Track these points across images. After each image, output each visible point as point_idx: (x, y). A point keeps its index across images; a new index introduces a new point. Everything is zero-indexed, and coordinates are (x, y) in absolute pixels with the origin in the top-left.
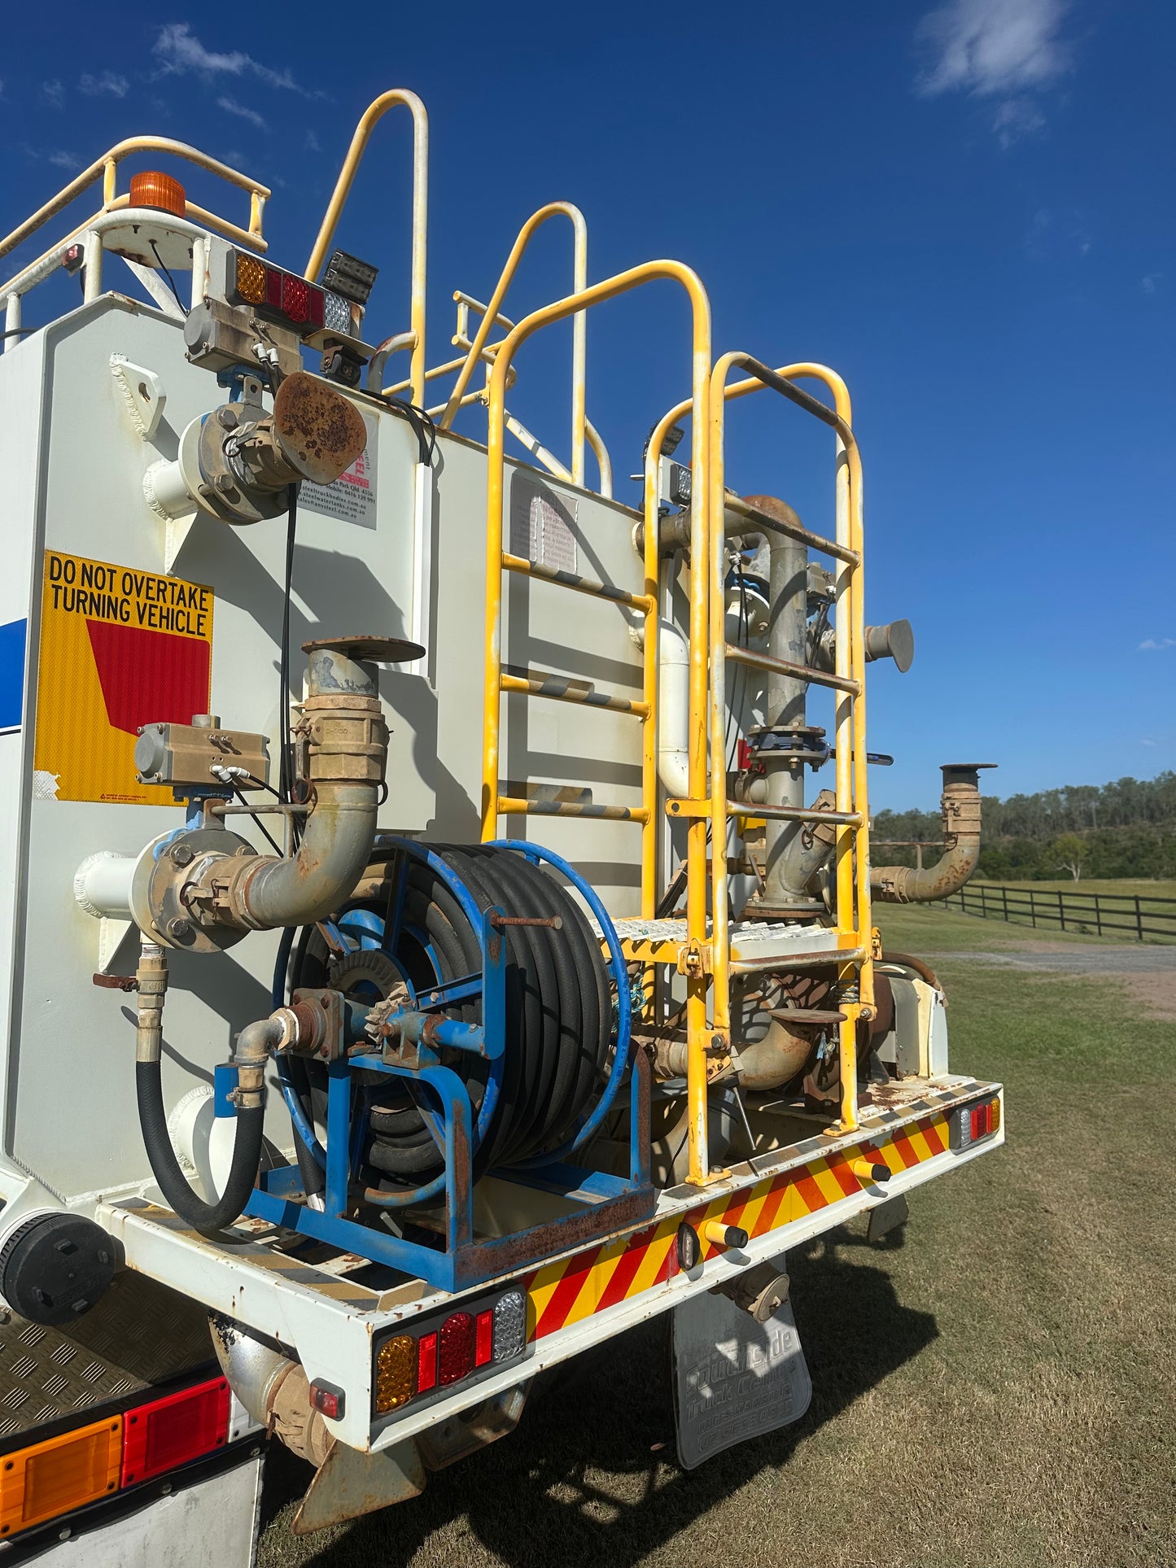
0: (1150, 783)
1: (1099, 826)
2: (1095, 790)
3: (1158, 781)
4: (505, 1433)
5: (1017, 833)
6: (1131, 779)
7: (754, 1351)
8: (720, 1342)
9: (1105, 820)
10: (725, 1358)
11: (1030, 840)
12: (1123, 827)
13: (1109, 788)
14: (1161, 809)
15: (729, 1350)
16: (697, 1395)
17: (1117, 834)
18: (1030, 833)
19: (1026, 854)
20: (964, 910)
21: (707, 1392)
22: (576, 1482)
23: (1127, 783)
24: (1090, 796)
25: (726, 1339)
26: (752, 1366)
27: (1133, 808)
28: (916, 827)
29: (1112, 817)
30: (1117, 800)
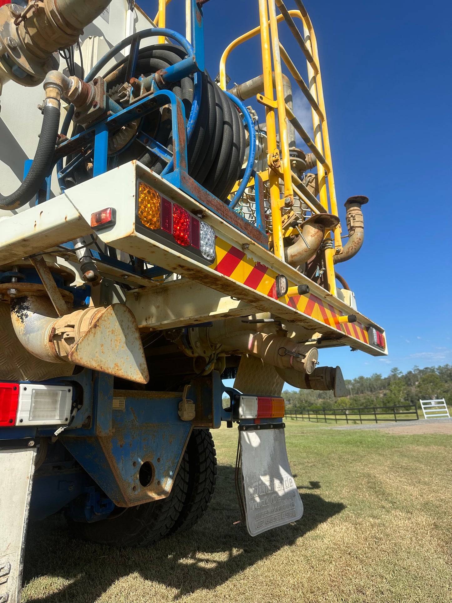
0: (369, 378)
1: (353, 394)
2: (350, 381)
3: (372, 377)
4: (163, 497)
5: (324, 398)
6: (362, 377)
7: (277, 482)
8: (262, 475)
9: (355, 392)
10: (264, 484)
11: (329, 401)
12: (361, 395)
13: (355, 380)
14: (374, 387)
15: (266, 480)
16: (253, 499)
17: (360, 397)
18: (328, 398)
19: (328, 406)
20: (310, 421)
21: (258, 499)
22: (193, 557)
23: (361, 378)
24: (349, 383)
25: (265, 475)
26: (277, 490)
27: (364, 387)
28: (287, 397)
29: (357, 391)
30: (359, 384)
